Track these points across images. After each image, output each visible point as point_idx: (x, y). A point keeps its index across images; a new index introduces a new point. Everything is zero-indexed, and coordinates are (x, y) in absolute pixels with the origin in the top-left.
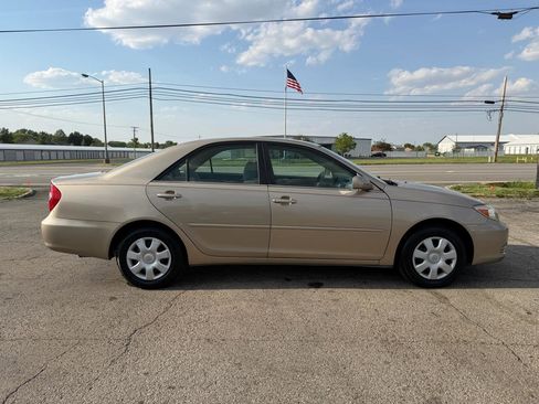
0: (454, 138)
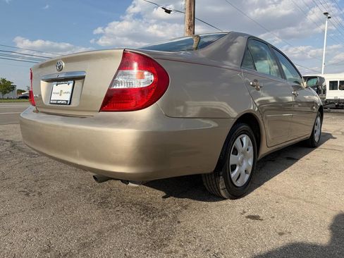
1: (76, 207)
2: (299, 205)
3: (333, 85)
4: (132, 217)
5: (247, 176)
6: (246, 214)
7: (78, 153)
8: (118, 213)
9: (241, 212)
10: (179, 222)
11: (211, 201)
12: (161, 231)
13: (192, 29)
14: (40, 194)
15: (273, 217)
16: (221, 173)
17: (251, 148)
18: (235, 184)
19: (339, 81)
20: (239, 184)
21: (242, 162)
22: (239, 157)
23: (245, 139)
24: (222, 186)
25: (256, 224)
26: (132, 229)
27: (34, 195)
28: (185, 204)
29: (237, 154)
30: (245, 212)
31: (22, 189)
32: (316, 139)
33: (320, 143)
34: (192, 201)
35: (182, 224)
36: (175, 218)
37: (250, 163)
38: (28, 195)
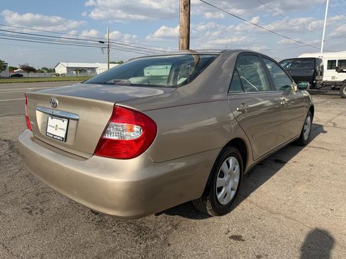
0: (66, 64)
1: (76, 227)
2: (279, 221)
3: (331, 64)
4: (127, 239)
5: (233, 193)
6: (230, 234)
7: (75, 192)
8: (115, 234)
9: (226, 231)
10: (169, 245)
11: (199, 219)
12: (153, 255)
13: (187, 9)
14: (42, 211)
15: (254, 237)
16: (208, 198)
17: (237, 167)
18: (222, 203)
19: (337, 60)
20: (225, 202)
21: (228, 182)
22: (226, 178)
23: (232, 160)
24: (209, 207)
25: (237, 246)
26: (127, 253)
27: (37, 213)
28: (175, 222)
29: (223, 177)
30: (229, 231)
31: (24, 205)
32: (306, 138)
33: (309, 140)
34: (182, 218)
35: (172, 247)
36: (166, 239)
37: (237, 180)
38: (30, 212)
